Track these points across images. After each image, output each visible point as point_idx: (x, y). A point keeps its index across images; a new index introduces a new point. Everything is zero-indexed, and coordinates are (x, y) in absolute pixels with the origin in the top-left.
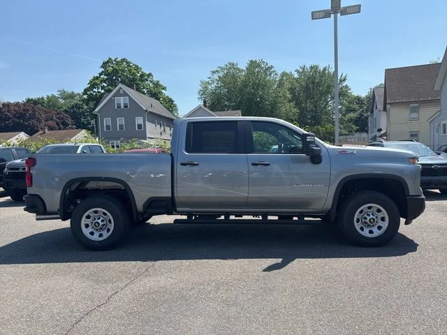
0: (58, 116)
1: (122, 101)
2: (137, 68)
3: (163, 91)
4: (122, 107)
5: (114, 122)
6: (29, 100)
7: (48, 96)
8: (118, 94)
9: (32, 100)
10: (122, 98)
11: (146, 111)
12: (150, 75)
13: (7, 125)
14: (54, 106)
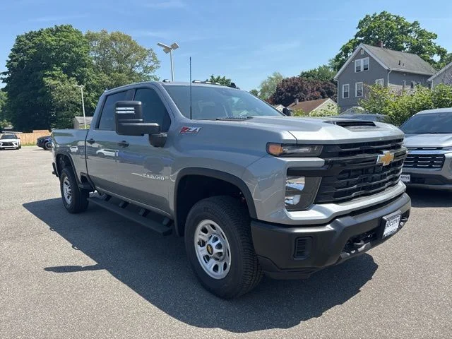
0: (324, 86)
1: (362, 63)
2: (398, 20)
3: (432, 40)
4: (362, 69)
5: (353, 87)
6: (303, 74)
7: (320, 67)
8: (358, 56)
9: (306, 73)
10: (362, 60)
11: (389, 71)
12: (415, 23)
13: (280, 99)
14: (323, 75)
